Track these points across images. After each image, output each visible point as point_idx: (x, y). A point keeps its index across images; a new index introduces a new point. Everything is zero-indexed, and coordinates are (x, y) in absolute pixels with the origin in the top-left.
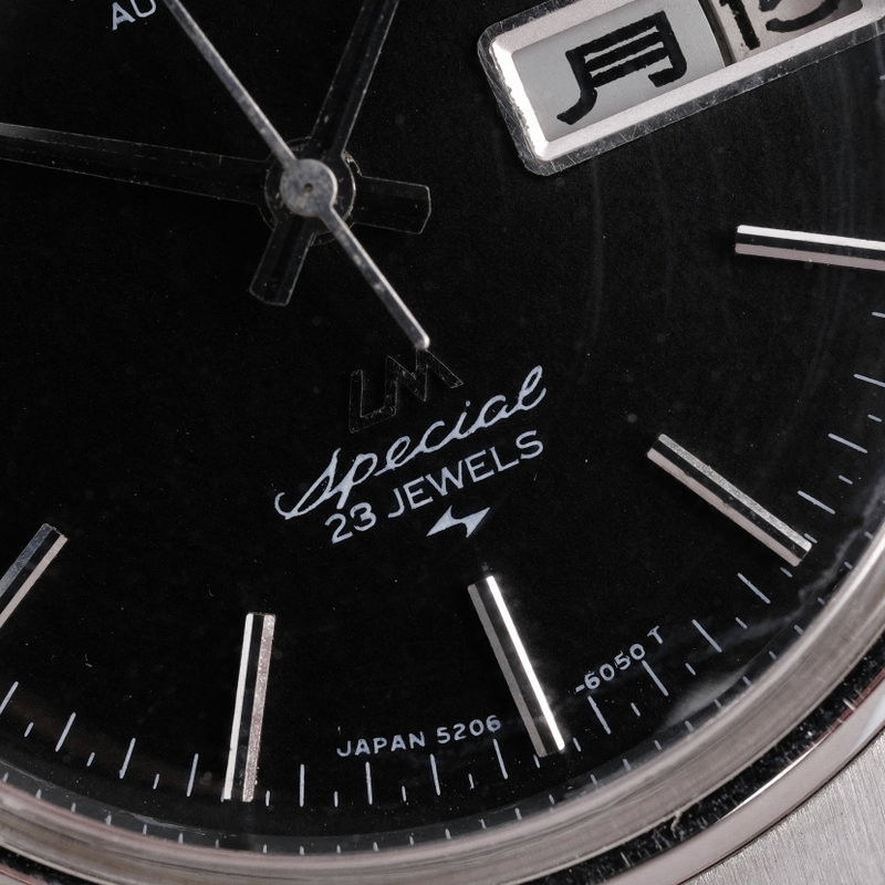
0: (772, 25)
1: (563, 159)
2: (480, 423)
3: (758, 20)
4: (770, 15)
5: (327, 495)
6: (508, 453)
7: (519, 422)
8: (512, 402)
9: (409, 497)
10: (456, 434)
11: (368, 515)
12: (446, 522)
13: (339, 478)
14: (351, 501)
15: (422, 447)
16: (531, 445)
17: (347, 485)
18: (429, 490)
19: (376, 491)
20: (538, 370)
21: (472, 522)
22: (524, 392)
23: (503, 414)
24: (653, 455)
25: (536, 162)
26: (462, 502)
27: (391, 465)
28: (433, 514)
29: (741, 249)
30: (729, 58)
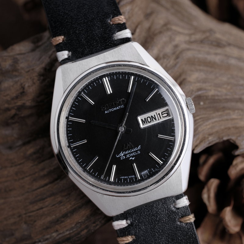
0: (163, 117)
1: (144, 128)
2: (135, 150)
3: (161, 116)
4: (162, 116)
5: (121, 155)
6: (137, 153)
7: (138, 150)
8: (138, 148)
9: (128, 156)
10: (132, 151)
11: (124, 157)
12: (131, 158)
13: (122, 154)
14: (123, 156)
15: (129, 152)
16: (139, 152)
17: (123, 154)
18: (130, 155)
19: (125, 155)
20: (140, 146)
21: (133, 159)
22: (139, 148)
23: (137, 149)
24: (149, 154)
25: (141, 128)
26: (133, 157)
27: (127, 153)
28: (130, 157)
29: (158, 137)
30: (159, 120)
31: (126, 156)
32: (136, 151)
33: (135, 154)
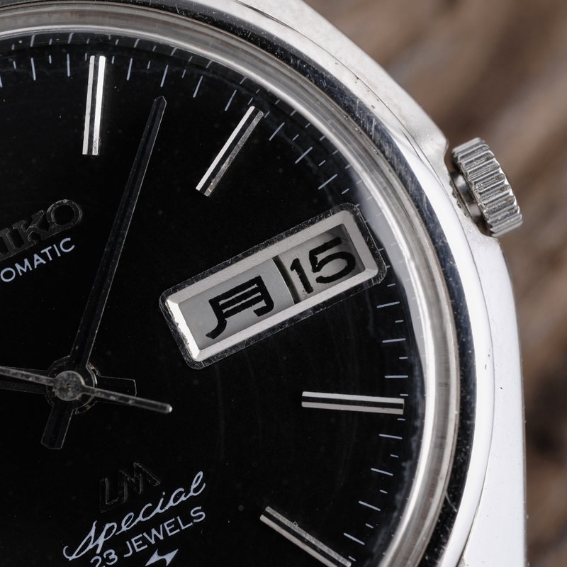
0: (320, 280)
1: (208, 360)
2: (171, 503)
3: (312, 277)
4: (318, 274)
5: (90, 546)
6: (187, 519)
7: (192, 502)
8: (187, 492)
9: (135, 546)
10: (158, 510)
11: (113, 556)
12: (155, 558)
13: (97, 537)
14: (103, 550)
15: (140, 518)
16: (199, 515)
17: (101, 541)
18: (145, 541)
19: (117, 543)
20: (201, 474)
21: (169, 558)
22: (194, 486)
23: (183, 498)
24: (263, 518)
25: (194, 363)
26: (163, 547)
27: (124, 528)
28: (148, 554)
29: (305, 404)
30: (297, 300)
31: (121, 550)
32: (182, 511)
33: (177, 526)
